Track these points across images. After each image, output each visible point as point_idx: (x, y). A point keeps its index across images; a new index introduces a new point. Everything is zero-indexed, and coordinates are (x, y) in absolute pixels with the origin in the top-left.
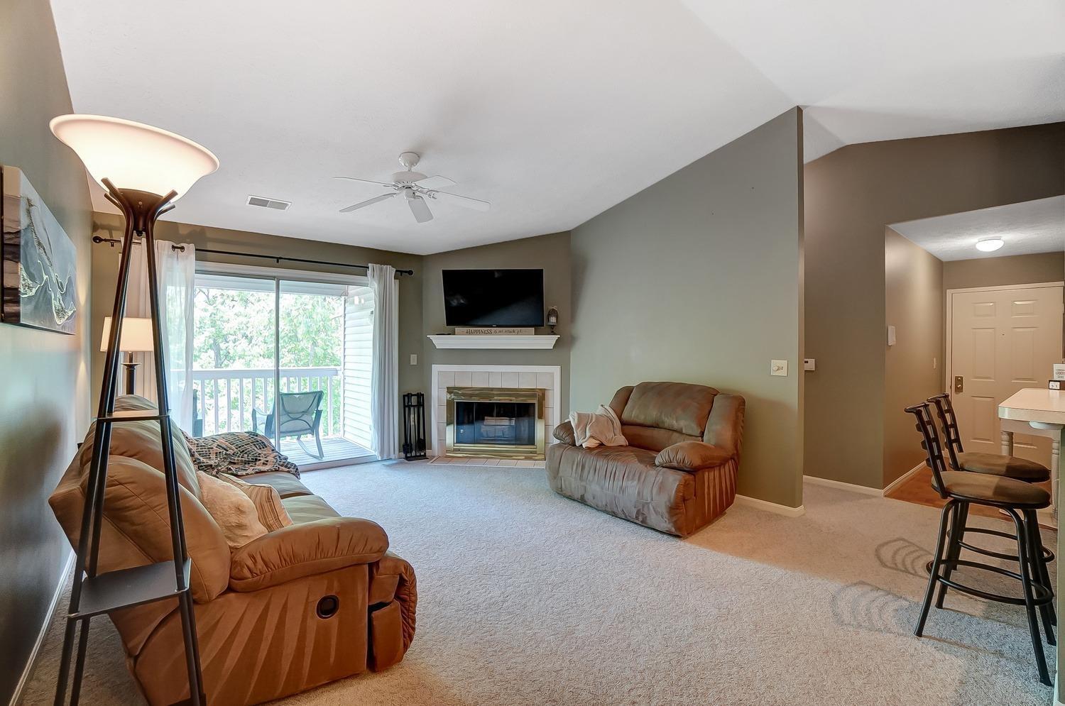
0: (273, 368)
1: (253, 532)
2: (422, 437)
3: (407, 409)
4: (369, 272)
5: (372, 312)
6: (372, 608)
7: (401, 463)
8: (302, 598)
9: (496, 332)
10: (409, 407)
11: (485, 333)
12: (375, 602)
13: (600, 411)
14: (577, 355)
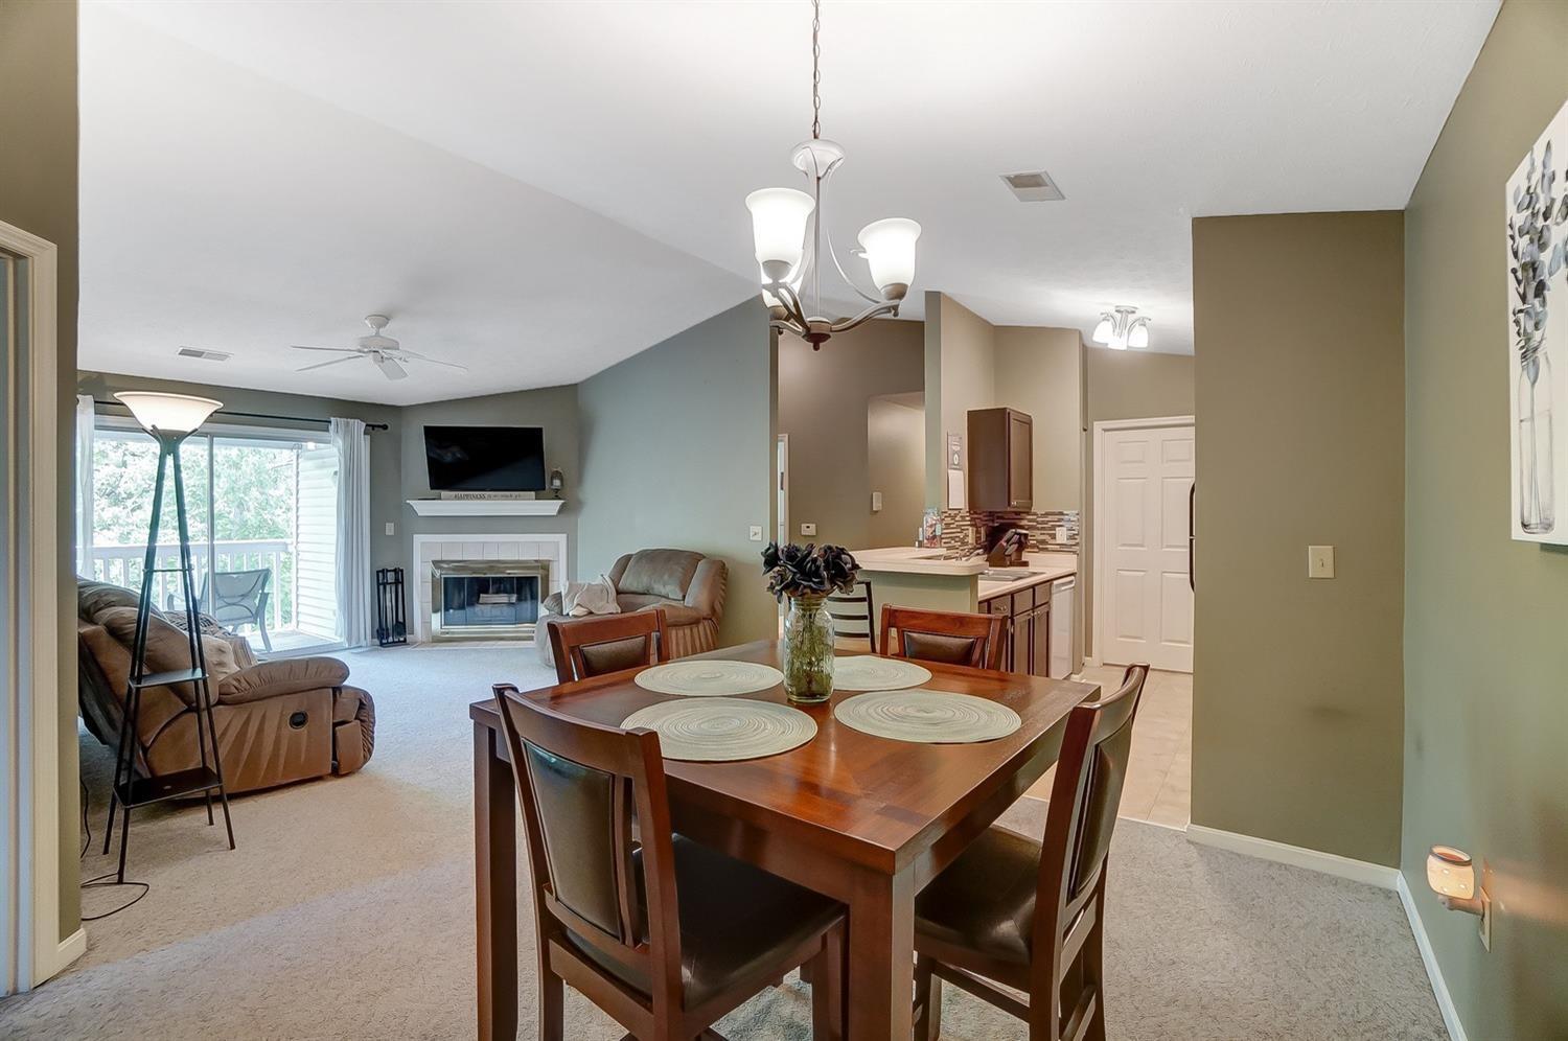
0: (206, 543)
1: (229, 668)
2: (401, 620)
3: (381, 587)
4: (332, 427)
5: (336, 473)
6: (335, 725)
7: (375, 650)
8: (276, 713)
9: (489, 496)
10: (385, 585)
11: (476, 498)
12: (337, 720)
13: (598, 581)
14: (586, 521)
